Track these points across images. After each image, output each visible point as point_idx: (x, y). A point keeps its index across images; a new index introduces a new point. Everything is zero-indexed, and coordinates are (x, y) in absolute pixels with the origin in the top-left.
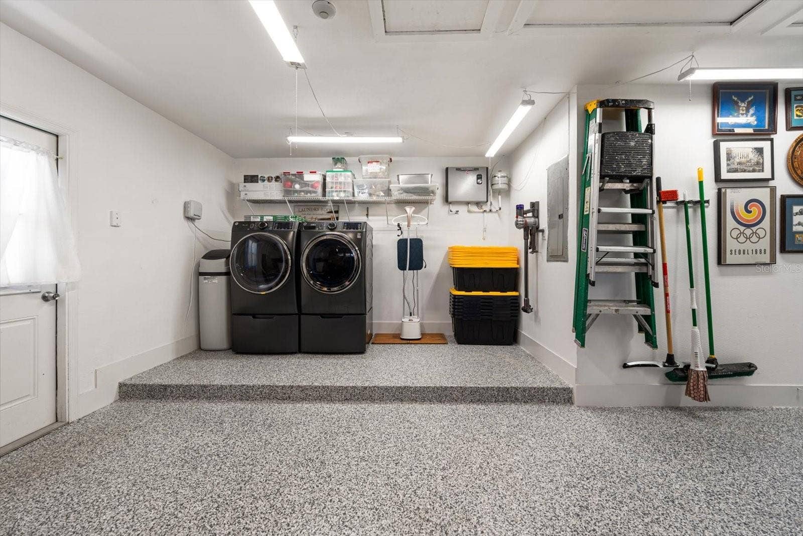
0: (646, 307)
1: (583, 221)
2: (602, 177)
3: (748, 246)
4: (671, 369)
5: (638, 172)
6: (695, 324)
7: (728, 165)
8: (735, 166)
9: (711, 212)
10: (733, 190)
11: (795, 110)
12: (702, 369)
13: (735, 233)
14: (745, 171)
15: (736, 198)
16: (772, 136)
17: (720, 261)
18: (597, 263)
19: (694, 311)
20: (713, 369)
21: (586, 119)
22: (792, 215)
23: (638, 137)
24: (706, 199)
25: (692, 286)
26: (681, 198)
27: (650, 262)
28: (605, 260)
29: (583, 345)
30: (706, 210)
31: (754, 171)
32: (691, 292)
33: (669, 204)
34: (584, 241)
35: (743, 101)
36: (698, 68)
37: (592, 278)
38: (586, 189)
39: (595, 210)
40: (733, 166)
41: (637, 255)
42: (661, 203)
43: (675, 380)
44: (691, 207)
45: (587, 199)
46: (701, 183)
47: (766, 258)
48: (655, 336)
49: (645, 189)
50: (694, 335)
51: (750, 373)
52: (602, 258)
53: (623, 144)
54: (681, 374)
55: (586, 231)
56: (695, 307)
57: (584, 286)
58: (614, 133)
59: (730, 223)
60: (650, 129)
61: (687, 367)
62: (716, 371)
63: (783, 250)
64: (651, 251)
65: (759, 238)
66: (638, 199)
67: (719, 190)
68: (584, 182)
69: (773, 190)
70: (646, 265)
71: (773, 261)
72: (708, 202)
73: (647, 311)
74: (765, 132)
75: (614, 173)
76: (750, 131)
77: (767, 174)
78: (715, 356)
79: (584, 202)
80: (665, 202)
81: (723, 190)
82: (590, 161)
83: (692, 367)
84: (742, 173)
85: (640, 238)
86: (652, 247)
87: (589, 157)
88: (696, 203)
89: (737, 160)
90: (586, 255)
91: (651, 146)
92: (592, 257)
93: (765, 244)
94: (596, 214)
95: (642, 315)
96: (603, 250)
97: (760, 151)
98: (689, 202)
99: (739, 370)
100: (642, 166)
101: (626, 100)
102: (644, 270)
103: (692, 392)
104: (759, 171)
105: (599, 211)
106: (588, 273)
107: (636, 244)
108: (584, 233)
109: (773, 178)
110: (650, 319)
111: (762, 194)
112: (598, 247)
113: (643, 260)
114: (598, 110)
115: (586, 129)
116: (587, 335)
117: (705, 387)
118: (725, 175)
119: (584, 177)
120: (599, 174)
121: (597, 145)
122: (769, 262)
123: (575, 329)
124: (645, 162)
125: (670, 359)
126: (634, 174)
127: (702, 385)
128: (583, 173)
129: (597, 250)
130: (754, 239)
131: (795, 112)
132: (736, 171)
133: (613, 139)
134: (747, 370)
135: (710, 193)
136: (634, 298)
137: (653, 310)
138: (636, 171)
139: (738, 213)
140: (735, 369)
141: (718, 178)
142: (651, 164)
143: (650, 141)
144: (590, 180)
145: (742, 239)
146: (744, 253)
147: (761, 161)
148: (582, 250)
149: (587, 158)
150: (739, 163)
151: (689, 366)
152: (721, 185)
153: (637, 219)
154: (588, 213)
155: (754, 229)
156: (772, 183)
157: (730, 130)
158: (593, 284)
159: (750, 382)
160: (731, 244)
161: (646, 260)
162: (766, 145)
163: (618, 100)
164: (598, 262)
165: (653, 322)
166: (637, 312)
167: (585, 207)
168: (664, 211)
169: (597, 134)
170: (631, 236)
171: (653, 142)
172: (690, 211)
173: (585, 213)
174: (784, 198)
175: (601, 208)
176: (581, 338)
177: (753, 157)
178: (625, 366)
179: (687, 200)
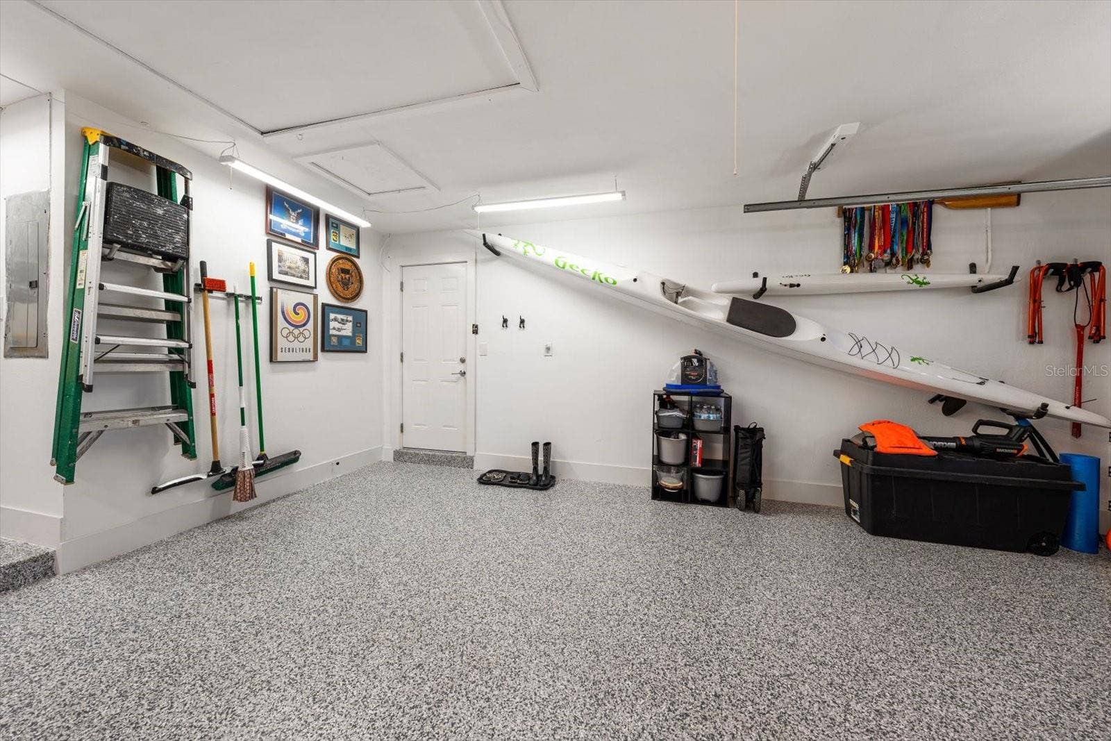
0: (182, 412)
1: (74, 298)
2: (107, 241)
3: (296, 345)
4: (218, 477)
5: (169, 248)
6: (243, 424)
7: (279, 266)
8: (285, 269)
9: (263, 309)
10: (285, 291)
11: (332, 234)
12: (249, 468)
13: (285, 332)
14: (294, 276)
15: (287, 299)
16: (316, 251)
17: (272, 359)
18: (97, 361)
19: (242, 410)
20: (261, 465)
21: (84, 152)
22: (329, 321)
23: (167, 206)
24: (257, 295)
25: (241, 384)
26: (229, 290)
27: (187, 359)
28: (111, 355)
29: (70, 480)
30: (257, 306)
31: (301, 277)
32: (240, 391)
33: (216, 294)
34: (74, 328)
35: (294, 211)
36: (237, 159)
37: (87, 381)
38: (81, 252)
39: (95, 285)
40: (284, 269)
41: (171, 350)
42: (206, 292)
43: (223, 488)
44: (242, 301)
45: (81, 267)
46: (253, 278)
47: (310, 356)
48: (193, 444)
49: (180, 271)
50: (241, 434)
51: (296, 460)
52: (107, 353)
53: (145, 208)
54: (228, 479)
55: (79, 313)
56: (244, 405)
57: (73, 394)
58: (130, 188)
59: (281, 322)
60: (187, 202)
61: (235, 470)
62: (264, 467)
63: (323, 350)
64: (186, 345)
65: (305, 338)
66: (173, 281)
67: (271, 288)
68: (76, 243)
69: (316, 297)
70: (182, 361)
71: (316, 358)
72: (259, 298)
73: (183, 417)
74: (310, 245)
75: (129, 241)
76: (299, 240)
77: (311, 283)
78: (265, 452)
79: (77, 270)
80: (210, 291)
81: (275, 290)
82: (87, 213)
83: (239, 469)
84: (292, 277)
85: (176, 330)
86: (188, 342)
87: (86, 207)
88: (247, 298)
89: (288, 264)
90: (77, 348)
91: (188, 221)
92: (88, 351)
93: (309, 343)
94: (95, 291)
95: (175, 423)
96: (107, 342)
97: (306, 260)
98: (240, 296)
99: (286, 460)
100: (175, 243)
101: (150, 153)
102: (179, 368)
103: (239, 495)
104: (306, 279)
105: (101, 287)
106: (80, 374)
107: (170, 337)
108: (76, 317)
109: (316, 288)
110: (186, 427)
111: (307, 299)
112: (98, 337)
113: (176, 357)
114: (102, 146)
115: (83, 165)
116: (78, 464)
117: (251, 485)
118: (276, 276)
119: (78, 234)
120: (102, 236)
121: (98, 195)
122: (312, 359)
123: (56, 460)
124: (178, 238)
125: (216, 467)
126: (163, 250)
127: (248, 484)
128: (77, 226)
129: (97, 341)
130: (301, 339)
131: (332, 237)
132: (286, 274)
133: (128, 196)
134: (293, 458)
135: (262, 289)
136: (169, 403)
137: (190, 414)
138: (165, 246)
139: (287, 314)
140: (283, 459)
141: (270, 278)
142: (187, 243)
143: (185, 216)
144: (86, 240)
145: (291, 338)
146: (293, 351)
147: (307, 270)
148: (71, 340)
149: (84, 207)
150: (289, 268)
151: (237, 468)
152: (274, 285)
153: (172, 306)
154: (82, 287)
155: (301, 329)
156: (315, 291)
157: (281, 234)
158: (89, 389)
159: (297, 467)
160: (281, 342)
161: (181, 356)
162: (311, 257)
163: (137, 147)
164: (98, 359)
165: (190, 428)
166: (168, 420)
167: (79, 278)
168: (210, 301)
169: (100, 180)
170: (164, 326)
171: (190, 218)
172: (241, 305)
173: (78, 287)
174: (324, 305)
175: (105, 284)
176: (66, 470)
177: (301, 265)
178: (155, 491)
179: (238, 293)
